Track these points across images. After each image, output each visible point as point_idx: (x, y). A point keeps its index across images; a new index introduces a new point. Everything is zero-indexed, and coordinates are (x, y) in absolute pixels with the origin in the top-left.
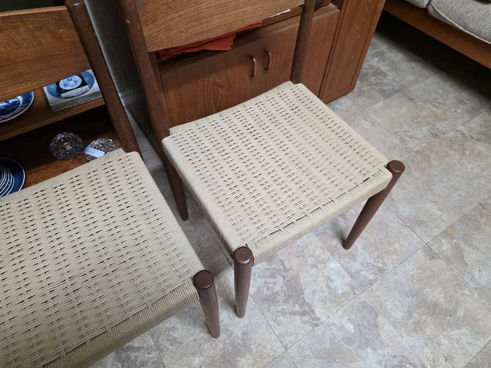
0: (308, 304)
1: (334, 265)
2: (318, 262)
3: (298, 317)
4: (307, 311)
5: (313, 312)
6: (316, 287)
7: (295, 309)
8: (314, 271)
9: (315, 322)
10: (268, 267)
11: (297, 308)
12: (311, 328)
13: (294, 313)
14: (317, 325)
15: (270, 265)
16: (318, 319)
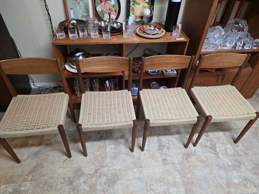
0: (217, 152)
1: (229, 146)
2: (224, 143)
3: (213, 154)
4: (216, 154)
5: (218, 155)
6: (221, 149)
7: (212, 152)
8: (222, 145)
9: (218, 157)
10: (206, 138)
11: (213, 152)
12: (217, 158)
13: (211, 152)
14: (219, 158)
15: (207, 138)
16: (220, 157)
